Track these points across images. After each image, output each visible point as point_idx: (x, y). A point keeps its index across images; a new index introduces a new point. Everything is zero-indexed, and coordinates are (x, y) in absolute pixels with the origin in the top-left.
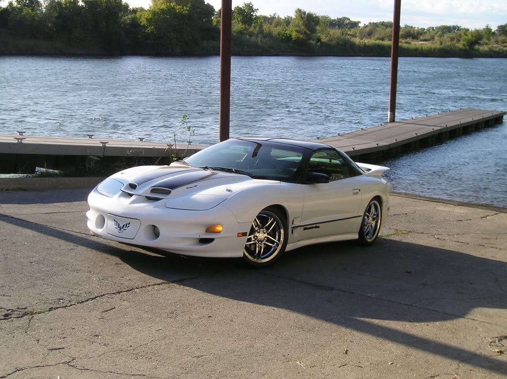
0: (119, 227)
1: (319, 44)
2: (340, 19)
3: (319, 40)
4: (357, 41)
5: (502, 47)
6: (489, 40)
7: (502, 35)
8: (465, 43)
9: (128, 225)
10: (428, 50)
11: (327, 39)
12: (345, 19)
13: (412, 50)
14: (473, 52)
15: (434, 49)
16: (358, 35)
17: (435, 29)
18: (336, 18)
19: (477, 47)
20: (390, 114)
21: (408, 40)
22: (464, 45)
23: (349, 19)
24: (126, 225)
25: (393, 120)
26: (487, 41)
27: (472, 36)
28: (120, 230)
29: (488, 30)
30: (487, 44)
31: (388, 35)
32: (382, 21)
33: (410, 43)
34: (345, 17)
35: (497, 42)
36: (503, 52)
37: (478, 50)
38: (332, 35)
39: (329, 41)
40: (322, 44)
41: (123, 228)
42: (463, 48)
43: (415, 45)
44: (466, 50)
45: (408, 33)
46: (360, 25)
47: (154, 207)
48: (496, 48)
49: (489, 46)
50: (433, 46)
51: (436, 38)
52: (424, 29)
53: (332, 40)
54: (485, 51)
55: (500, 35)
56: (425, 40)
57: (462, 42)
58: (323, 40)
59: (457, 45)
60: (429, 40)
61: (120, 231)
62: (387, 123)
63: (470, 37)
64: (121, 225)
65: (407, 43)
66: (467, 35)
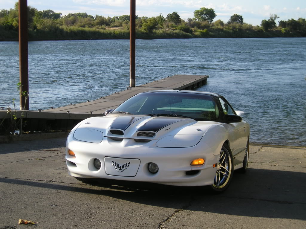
0: (118, 167)
1: (35, 31)
2: (46, 12)
3: (35, 27)
4: (64, 27)
5: (172, 31)
6: (162, 25)
7: (171, 21)
8: (146, 28)
9: (128, 165)
10: (119, 34)
11: (41, 26)
12: (50, 11)
13: (107, 34)
14: (153, 34)
15: (124, 33)
16: (63, 23)
17: (119, 18)
18: (42, 11)
19: (154, 31)
20: (132, 80)
21: (103, 26)
22: (145, 29)
23: (53, 12)
24: (126, 165)
25: (134, 85)
26: (161, 27)
27: (151, 22)
28: (120, 169)
29: (161, 18)
30: (161, 28)
31: (88, 23)
32: (78, 13)
33: (105, 29)
34: (49, 10)
35: (168, 27)
36: (173, 33)
37: (155, 33)
38: (45, 23)
39: (43, 28)
40: (38, 30)
41: (123, 167)
42: (145, 31)
43: (109, 30)
44: (147, 33)
45: (102, 21)
46: (61, 16)
47: (149, 148)
48: (168, 31)
49: (163, 30)
50: (123, 31)
51: (124, 25)
52: (111, 18)
53: (45, 28)
54: (161, 34)
55: (169, 21)
56: (116, 26)
57: (143, 27)
58: (38, 28)
59: (140, 29)
60: (119, 26)
61: (120, 171)
62: (129, 87)
63: (149, 23)
64: (121, 165)
65: (102, 28)
66: (146, 22)
